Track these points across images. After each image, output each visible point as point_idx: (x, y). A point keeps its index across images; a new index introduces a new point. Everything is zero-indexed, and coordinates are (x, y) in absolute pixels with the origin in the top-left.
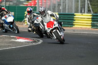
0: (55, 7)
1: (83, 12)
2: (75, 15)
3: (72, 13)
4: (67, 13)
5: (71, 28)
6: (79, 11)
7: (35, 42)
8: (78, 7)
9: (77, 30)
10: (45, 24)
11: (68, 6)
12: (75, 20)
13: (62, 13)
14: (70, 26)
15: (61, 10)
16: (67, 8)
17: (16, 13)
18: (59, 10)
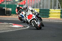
0: (37, 5)
1: (55, 8)
2: (50, 10)
3: (48, 9)
4: (45, 9)
5: (48, 18)
6: (53, 7)
7: (24, 27)
8: (52, 5)
9: (51, 20)
10: (27, 16)
11: (46, 5)
12: (50, 13)
13: (42, 9)
14: (47, 17)
15: (41, 7)
16: (45, 6)
17: (13, 9)
18: (40, 7)
